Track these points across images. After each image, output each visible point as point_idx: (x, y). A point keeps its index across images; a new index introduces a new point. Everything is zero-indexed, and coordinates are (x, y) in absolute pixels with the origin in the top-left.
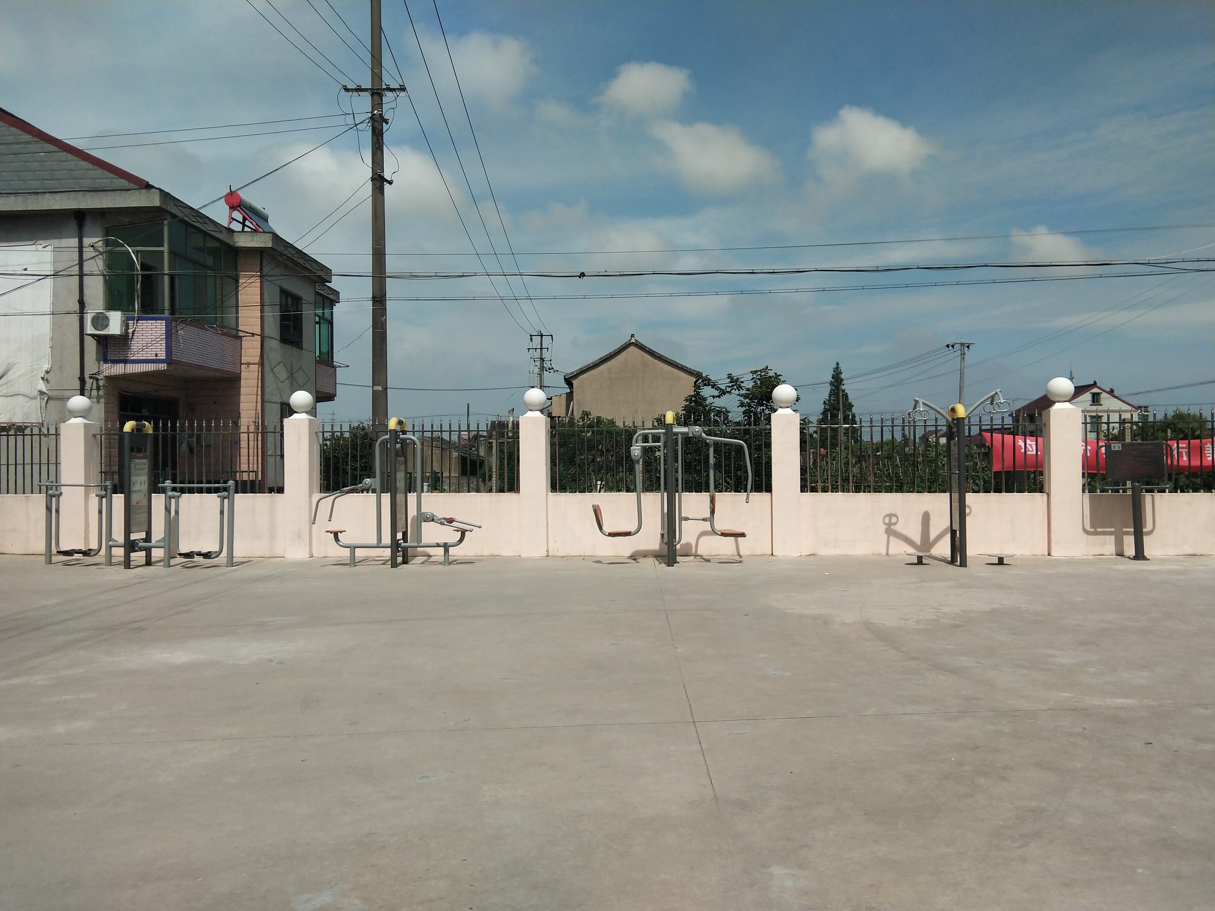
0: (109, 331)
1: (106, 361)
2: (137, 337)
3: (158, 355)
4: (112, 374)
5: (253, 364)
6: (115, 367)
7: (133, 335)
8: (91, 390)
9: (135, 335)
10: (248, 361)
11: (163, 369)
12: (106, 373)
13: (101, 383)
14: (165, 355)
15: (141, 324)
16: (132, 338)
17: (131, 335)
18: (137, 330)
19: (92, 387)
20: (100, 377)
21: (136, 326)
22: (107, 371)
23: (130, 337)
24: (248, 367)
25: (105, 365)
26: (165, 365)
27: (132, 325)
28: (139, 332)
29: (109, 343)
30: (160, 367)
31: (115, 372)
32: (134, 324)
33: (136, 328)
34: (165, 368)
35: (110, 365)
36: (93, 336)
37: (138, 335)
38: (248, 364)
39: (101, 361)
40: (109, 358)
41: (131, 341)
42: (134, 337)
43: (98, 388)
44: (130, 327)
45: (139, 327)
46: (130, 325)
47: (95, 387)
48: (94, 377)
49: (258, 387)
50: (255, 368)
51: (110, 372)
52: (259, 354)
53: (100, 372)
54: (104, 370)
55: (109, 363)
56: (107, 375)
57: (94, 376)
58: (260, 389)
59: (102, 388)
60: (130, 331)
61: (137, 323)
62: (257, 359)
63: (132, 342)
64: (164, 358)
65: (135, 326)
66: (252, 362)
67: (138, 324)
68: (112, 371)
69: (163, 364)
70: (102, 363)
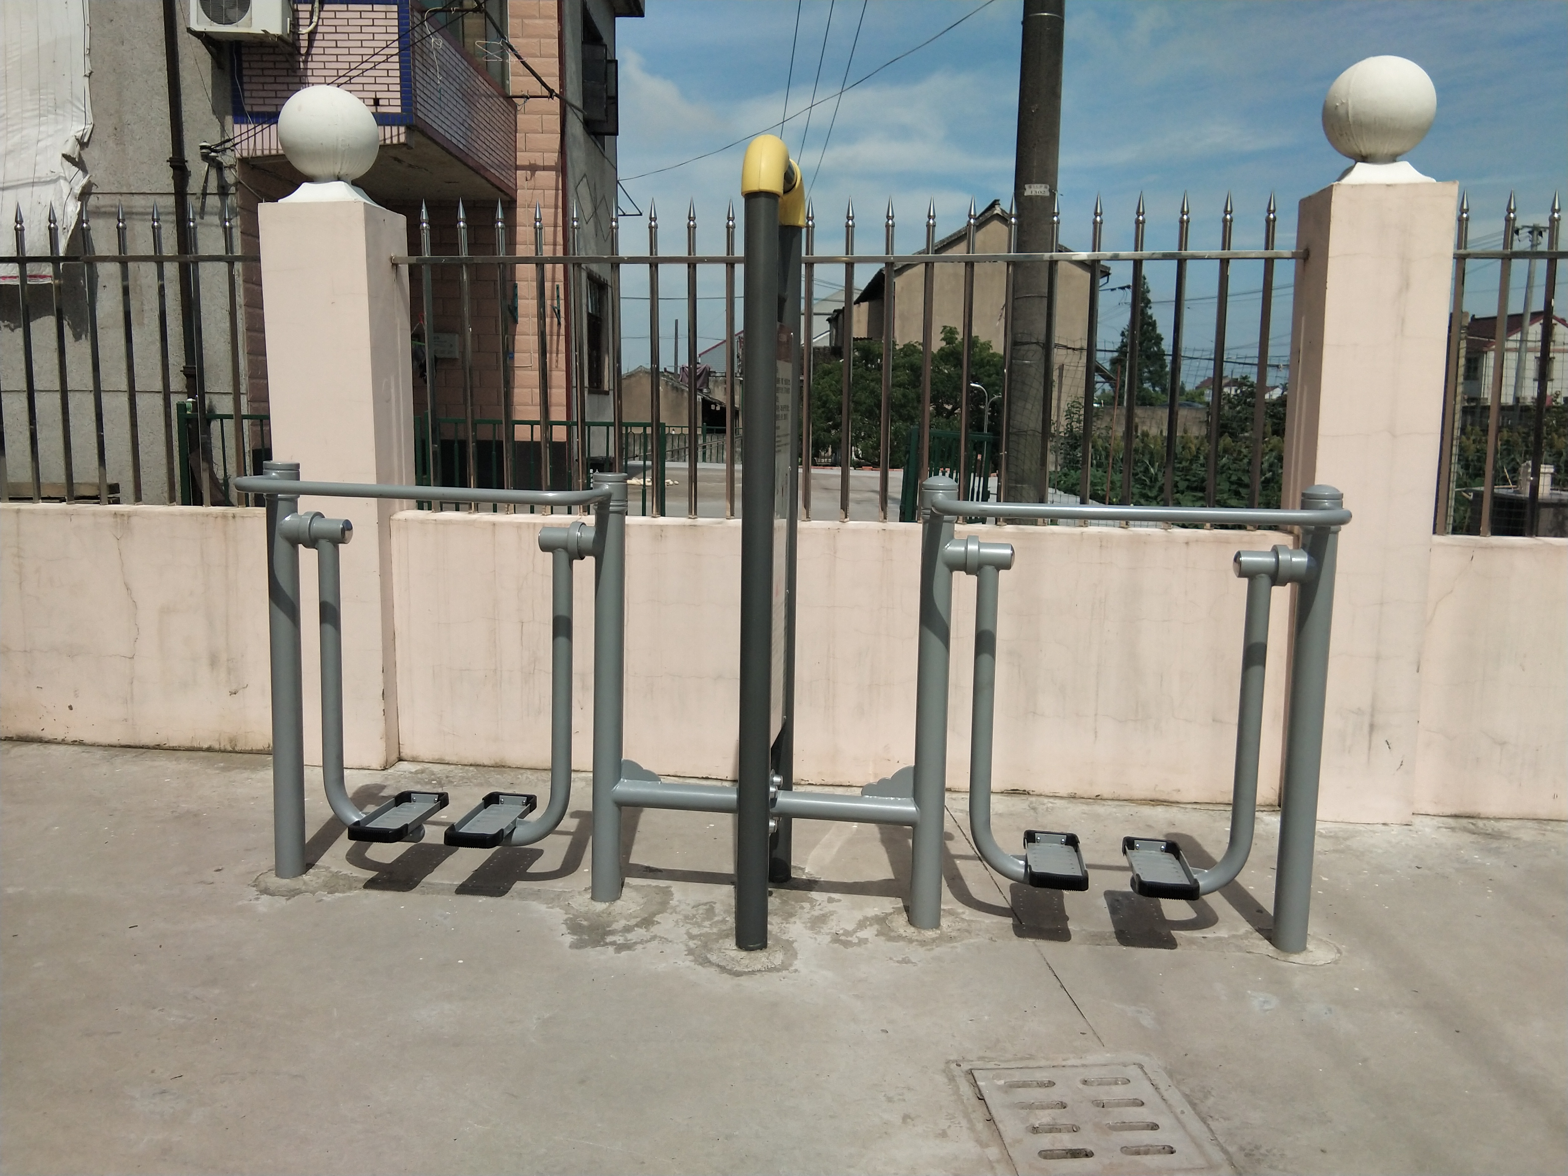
0: (250, 25)
1: (240, 116)
2: (321, 51)
3: (381, 102)
4: (259, 153)
5: (544, 168)
6: (266, 132)
7: (310, 46)
8: (204, 194)
9: (316, 44)
10: (533, 162)
11: (395, 141)
12: (245, 149)
13: (230, 177)
14: (399, 102)
15: (332, 15)
16: (308, 53)
17: (304, 44)
18: (320, 29)
19: (205, 188)
20: (227, 159)
21: (319, 18)
22: (245, 144)
23: (303, 51)
24: (533, 175)
25: (237, 127)
26: (402, 129)
27: (308, 15)
28: (327, 37)
29: (245, 65)
30: (388, 135)
31: (266, 146)
32: (312, 13)
33: (317, 25)
34: (403, 139)
35: (251, 126)
36: (206, 38)
37: (324, 44)
38: (533, 168)
39: (227, 114)
40: (247, 109)
41: (306, 62)
42: (314, 51)
43: (223, 191)
44: (301, 22)
45: (326, 22)
46: (301, 15)
47: (213, 187)
48: (214, 158)
49: (555, 226)
50: (548, 178)
51: (251, 147)
52: (557, 145)
53: (228, 145)
54: (237, 140)
55: (247, 123)
56: (245, 154)
57: (213, 154)
58: (560, 230)
59: (233, 190)
60: (304, 31)
61: (321, 10)
62: (552, 158)
63: (310, 65)
64: (398, 110)
65: (315, 19)
66: (540, 163)
67: (323, 15)
68: (259, 146)
69: (395, 129)
70: (229, 119)
